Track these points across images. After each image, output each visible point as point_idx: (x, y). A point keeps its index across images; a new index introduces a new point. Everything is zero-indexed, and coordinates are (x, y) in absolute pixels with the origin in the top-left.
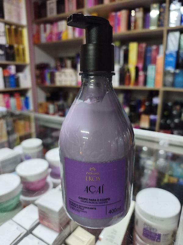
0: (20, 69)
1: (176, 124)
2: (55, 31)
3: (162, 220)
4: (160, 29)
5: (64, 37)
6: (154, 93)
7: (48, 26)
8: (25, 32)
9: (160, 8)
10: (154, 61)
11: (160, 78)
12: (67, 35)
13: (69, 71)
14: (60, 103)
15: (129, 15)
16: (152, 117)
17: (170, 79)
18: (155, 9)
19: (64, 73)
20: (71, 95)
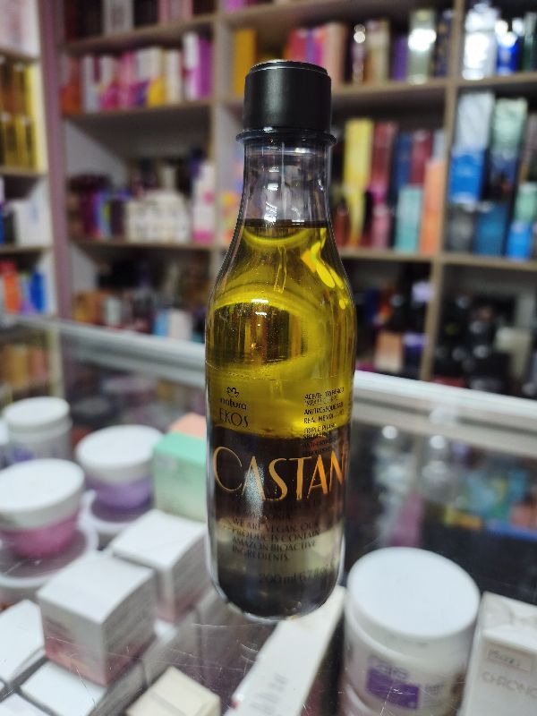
1: (479, 361)
2: (128, 78)
3: (422, 644)
4: (437, 83)
5: (154, 98)
6: (417, 271)
7: (107, 63)
8: (35, 77)
9: (438, 21)
10: (418, 177)
11: (435, 226)
12: (164, 92)
13: (168, 199)
14: (141, 293)
15: (349, 42)
16: (411, 339)
17: (463, 230)
18: (423, 24)
19: (154, 204)
20: (174, 272)
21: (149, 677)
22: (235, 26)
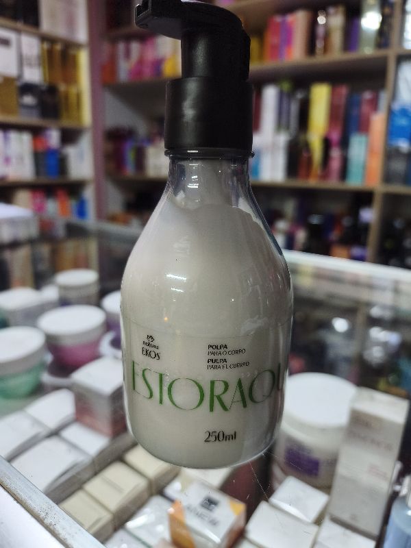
0: (70, 136)
4: (382, 53)
5: (168, 70)
6: (363, 198)
7: (135, 47)
8: (83, 58)
9: (384, 5)
10: (363, 126)
11: (376, 164)
12: (175, 66)
15: (313, 24)
16: (356, 251)
18: (372, 8)
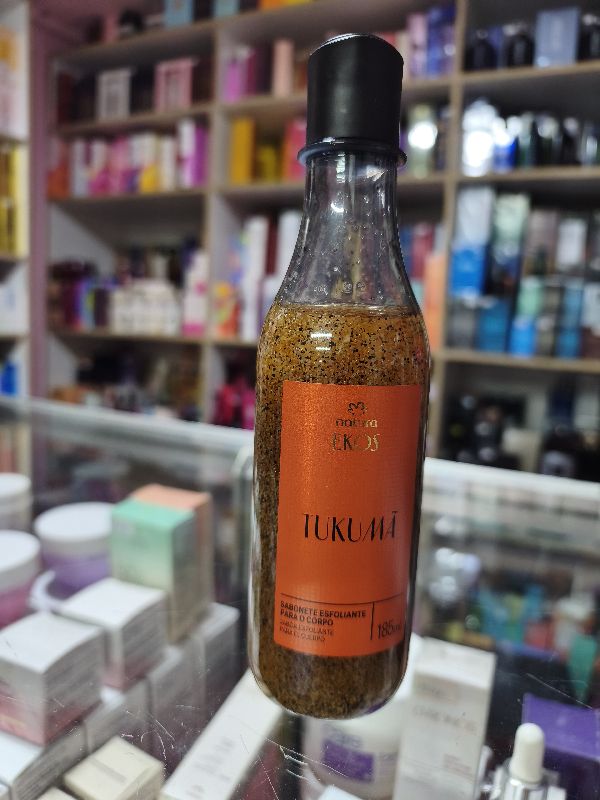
4: (435, 178)
7: (99, 149)
8: (21, 160)
12: (157, 179)
13: (157, 289)
14: (124, 390)
19: (142, 294)
20: (162, 368)
21: (91, 744)
22: (232, 116)
